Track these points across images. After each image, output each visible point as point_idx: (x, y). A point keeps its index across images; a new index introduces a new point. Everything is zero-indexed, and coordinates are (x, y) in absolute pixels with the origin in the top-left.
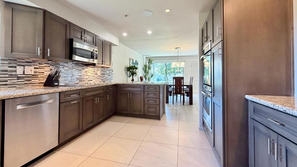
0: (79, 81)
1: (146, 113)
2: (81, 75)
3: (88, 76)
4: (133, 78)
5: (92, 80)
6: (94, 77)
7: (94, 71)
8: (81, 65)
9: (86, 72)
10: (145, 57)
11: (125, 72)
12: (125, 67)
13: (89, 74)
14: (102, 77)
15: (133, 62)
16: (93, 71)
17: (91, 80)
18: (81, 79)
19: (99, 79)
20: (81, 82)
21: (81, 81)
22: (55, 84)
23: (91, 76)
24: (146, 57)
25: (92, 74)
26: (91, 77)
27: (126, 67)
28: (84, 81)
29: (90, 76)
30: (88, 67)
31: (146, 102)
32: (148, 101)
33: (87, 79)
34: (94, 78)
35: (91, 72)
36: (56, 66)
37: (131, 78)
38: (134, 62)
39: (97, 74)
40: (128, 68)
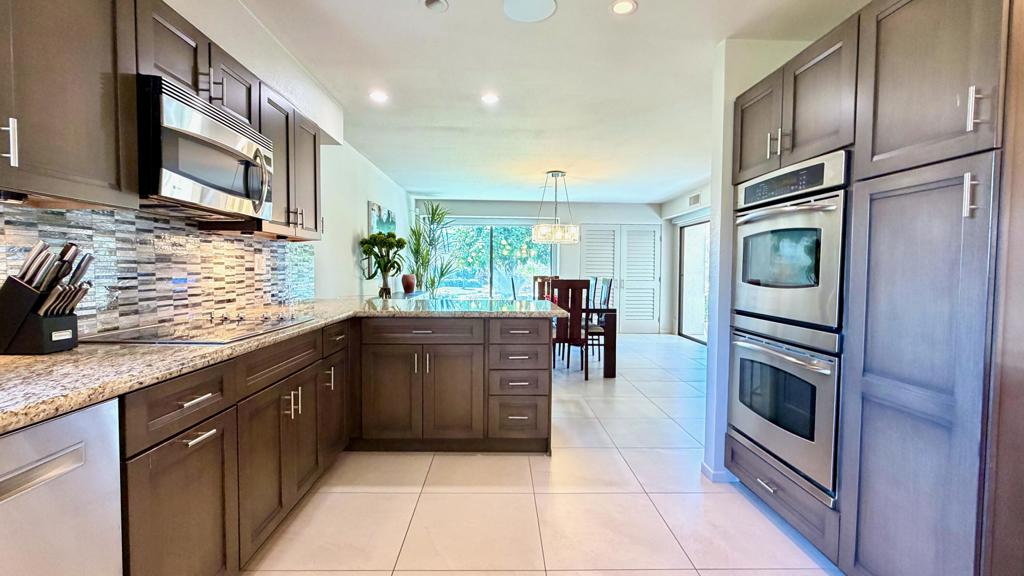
0: (176, 307)
1: (496, 432)
2: (184, 275)
3: (216, 280)
4: (385, 283)
5: (234, 300)
6: (240, 285)
7: (242, 257)
8: (181, 225)
9: (204, 261)
10: (413, 198)
11: (355, 259)
12: (355, 239)
13: (219, 271)
14: (272, 282)
15: (380, 216)
16: (237, 258)
17: (229, 301)
18: (185, 295)
19: (261, 293)
20: (184, 310)
21: (186, 306)
22: (57, 336)
23: (228, 279)
24: (417, 200)
25: (234, 272)
26: (227, 286)
27: (358, 236)
28: (199, 304)
29: (222, 279)
30: (214, 237)
31: (495, 389)
32: (503, 383)
33: (209, 294)
34: (242, 291)
35: (228, 262)
36: (40, 227)
37: (378, 282)
38: (385, 218)
39: (252, 269)
40: (363, 243)
